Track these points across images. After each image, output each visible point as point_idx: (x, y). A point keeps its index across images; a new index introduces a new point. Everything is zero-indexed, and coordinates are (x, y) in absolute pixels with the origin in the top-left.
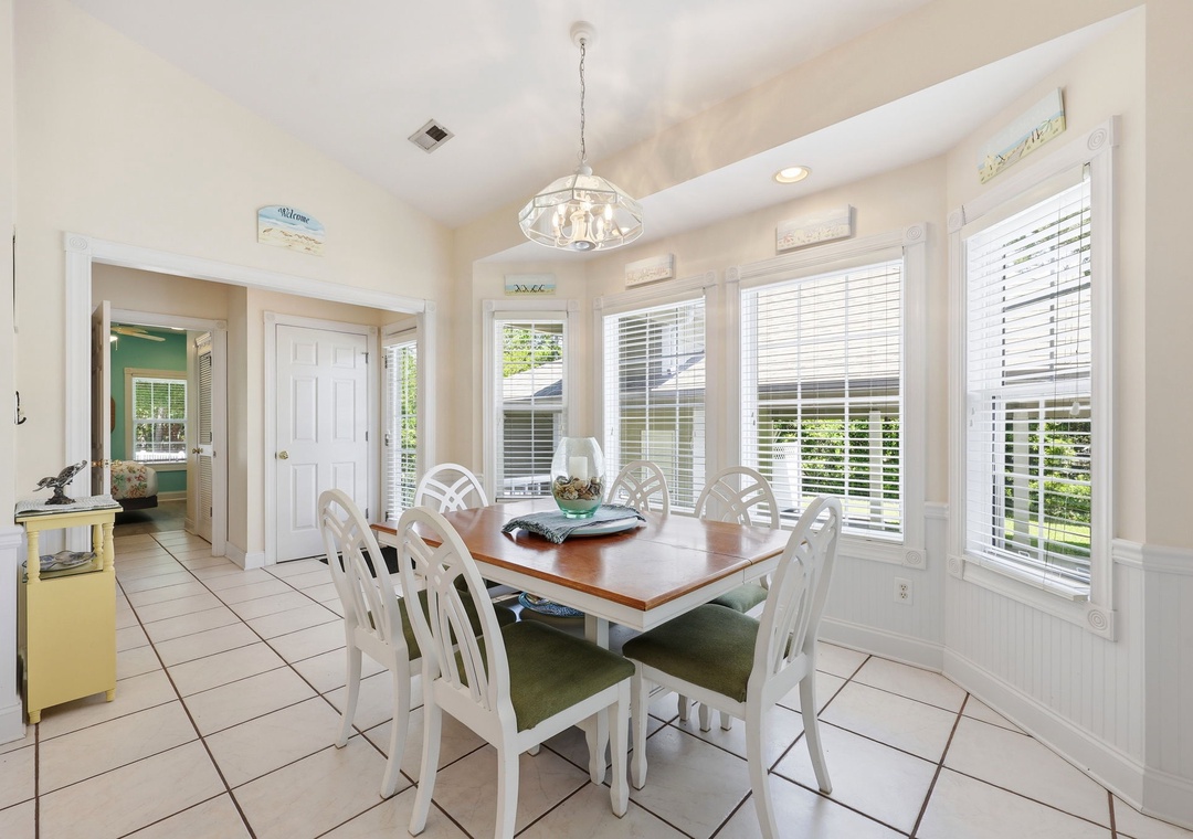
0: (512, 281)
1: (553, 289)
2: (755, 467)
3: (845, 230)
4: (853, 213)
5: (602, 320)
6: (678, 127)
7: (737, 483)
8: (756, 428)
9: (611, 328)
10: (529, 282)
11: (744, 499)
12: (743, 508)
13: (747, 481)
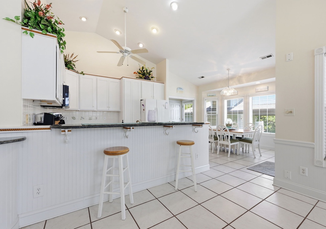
0: (208, 95)
1: (215, 95)
2: (252, 123)
3: (267, 90)
4: (268, 87)
5: (224, 101)
6: (240, 77)
7: (249, 125)
8: (252, 118)
9: (226, 102)
10: (211, 95)
11: (251, 127)
12: (251, 128)
13: (250, 125)
